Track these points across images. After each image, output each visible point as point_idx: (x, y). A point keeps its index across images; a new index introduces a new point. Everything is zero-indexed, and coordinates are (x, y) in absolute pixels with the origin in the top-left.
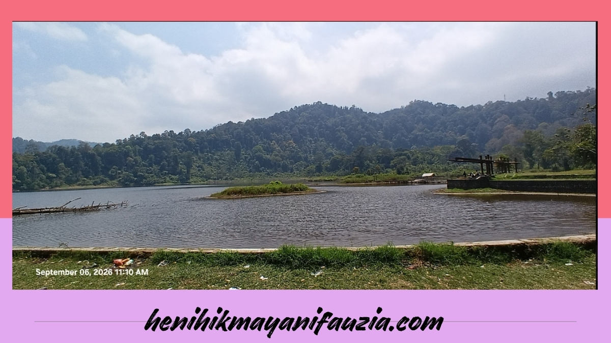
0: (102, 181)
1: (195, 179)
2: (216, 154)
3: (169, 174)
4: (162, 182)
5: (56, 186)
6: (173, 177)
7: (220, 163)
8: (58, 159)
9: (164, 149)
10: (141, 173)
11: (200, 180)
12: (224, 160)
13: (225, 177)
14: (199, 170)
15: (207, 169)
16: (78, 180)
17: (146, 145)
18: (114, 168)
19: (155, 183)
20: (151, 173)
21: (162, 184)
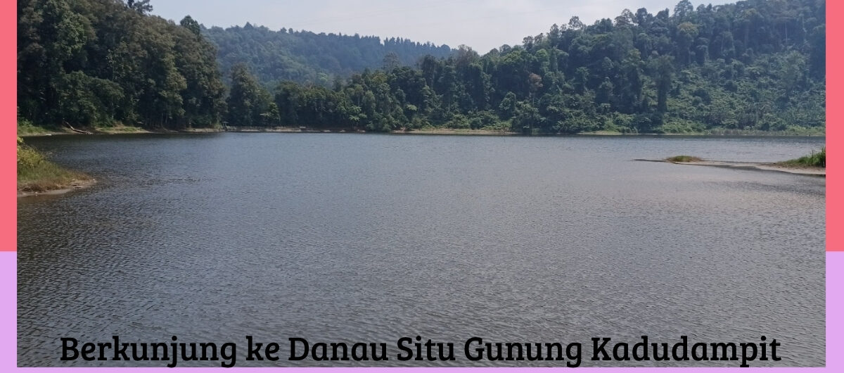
0: (487, 122)
1: (676, 124)
2: (756, 61)
3: (613, 109)
4: (595, 129)
5: (416, 127)
6: (621, 116)
7: (760, 86)
8: (422, 79)
9: (610, 52)
10: (553, 108)
11: (689, 127)
12: (773, 77)
13: (760, 123)
14: (695, 103)
15: (720, 98)
16: (449, 118)
17: (576, 47)
18: (508, 97)
19: (579, 130)
20: (576, 108)
21: (592, 133)
